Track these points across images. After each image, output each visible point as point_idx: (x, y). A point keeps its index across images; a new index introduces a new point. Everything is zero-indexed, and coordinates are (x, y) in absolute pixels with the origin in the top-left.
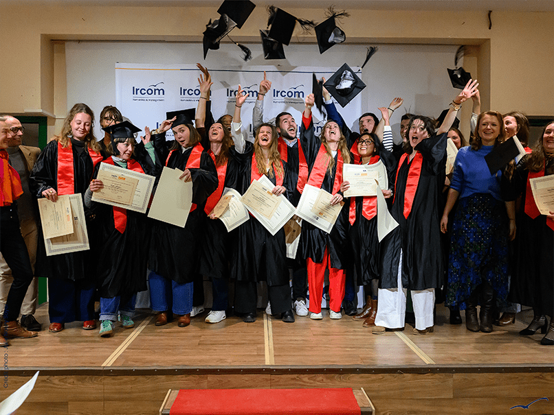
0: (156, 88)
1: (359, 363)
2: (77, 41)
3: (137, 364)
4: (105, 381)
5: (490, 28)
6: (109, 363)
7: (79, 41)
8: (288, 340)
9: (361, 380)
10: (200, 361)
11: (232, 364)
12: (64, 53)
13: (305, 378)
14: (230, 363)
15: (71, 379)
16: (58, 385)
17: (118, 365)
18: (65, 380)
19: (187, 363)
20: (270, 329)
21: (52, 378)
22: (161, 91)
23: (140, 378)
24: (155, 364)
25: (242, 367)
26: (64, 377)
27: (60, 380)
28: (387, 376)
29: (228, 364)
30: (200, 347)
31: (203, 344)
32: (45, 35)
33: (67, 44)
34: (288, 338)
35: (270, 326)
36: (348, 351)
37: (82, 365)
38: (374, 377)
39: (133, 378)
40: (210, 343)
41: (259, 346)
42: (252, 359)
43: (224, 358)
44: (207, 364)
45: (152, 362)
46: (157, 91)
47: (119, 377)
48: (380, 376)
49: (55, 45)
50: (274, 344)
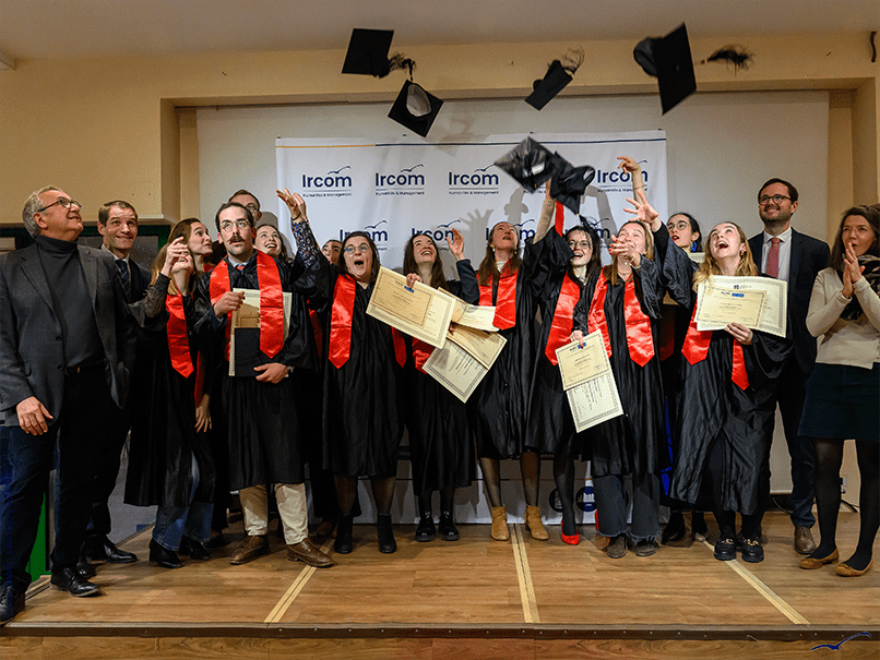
0: (338, 176)
1: (679, 620)
2: (212, 107)
3: (321, 619)
4: (272, 647)
5: (873, 60)
6: (275, 616)
7: (218, 107)
8: (557, 580)
9: (684, 650)
10: (420, 615)
11: (473, 620)
12: (196, 125)
13: (592, 645)
14: (468, 619)
15: (219, 643)
16: (198, 652)
17: (290, 620)
18: (209, 645)
19: (398, 618)
20: (525, 559)
21: (189, 640)
22: (347, 181)
23: (326, 642)
24: (347, 619)
25: (488, 627)
26: (207, 639)
27: (200, 645)
28: (728, 644)
29: (464, 621)
30: (416, 590)
31: (421, 585)
32: (168, 100)
33: (199, 112)
34: (557, 576)
35: (524, 553)
36: (657, 599)
37: (235, 619)
38: (706, 645)
39: (315, 642)
40: (430, 583)
41: (510, 589)
42: (503, 612)
43: (457, 610)
44: (432, 620)
45: (342, 615)
46: (340, 181)
47: (293, 640)
48: (717, 644)
49: (181, 115)
50: (534, 586)
